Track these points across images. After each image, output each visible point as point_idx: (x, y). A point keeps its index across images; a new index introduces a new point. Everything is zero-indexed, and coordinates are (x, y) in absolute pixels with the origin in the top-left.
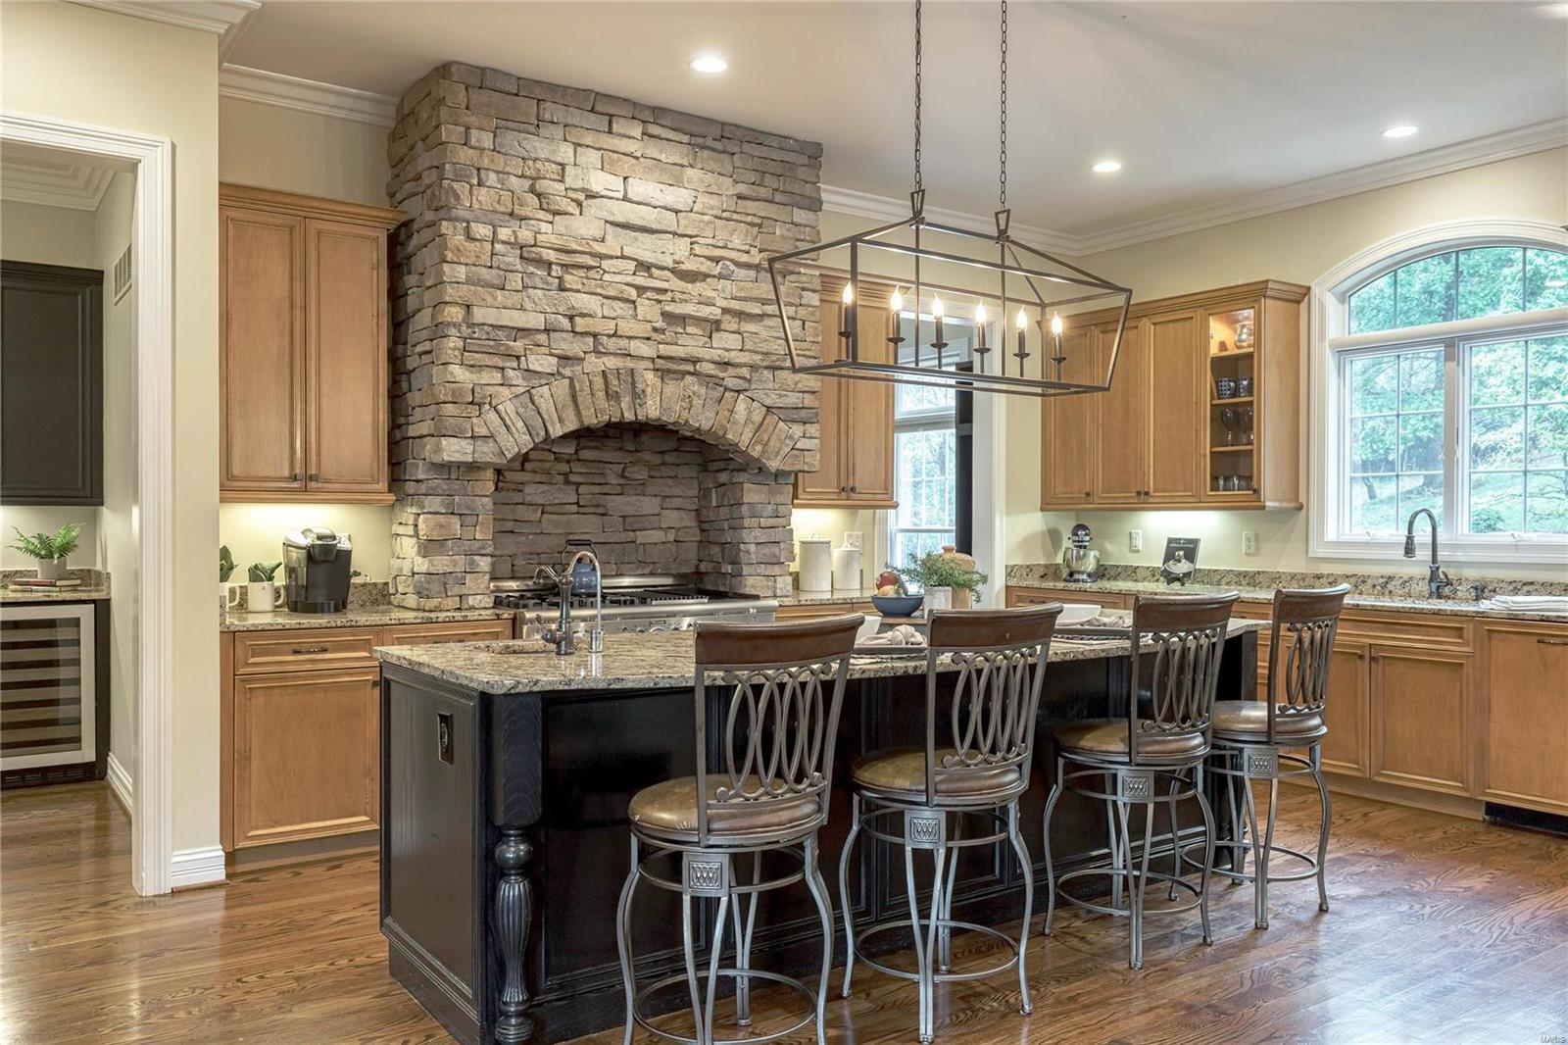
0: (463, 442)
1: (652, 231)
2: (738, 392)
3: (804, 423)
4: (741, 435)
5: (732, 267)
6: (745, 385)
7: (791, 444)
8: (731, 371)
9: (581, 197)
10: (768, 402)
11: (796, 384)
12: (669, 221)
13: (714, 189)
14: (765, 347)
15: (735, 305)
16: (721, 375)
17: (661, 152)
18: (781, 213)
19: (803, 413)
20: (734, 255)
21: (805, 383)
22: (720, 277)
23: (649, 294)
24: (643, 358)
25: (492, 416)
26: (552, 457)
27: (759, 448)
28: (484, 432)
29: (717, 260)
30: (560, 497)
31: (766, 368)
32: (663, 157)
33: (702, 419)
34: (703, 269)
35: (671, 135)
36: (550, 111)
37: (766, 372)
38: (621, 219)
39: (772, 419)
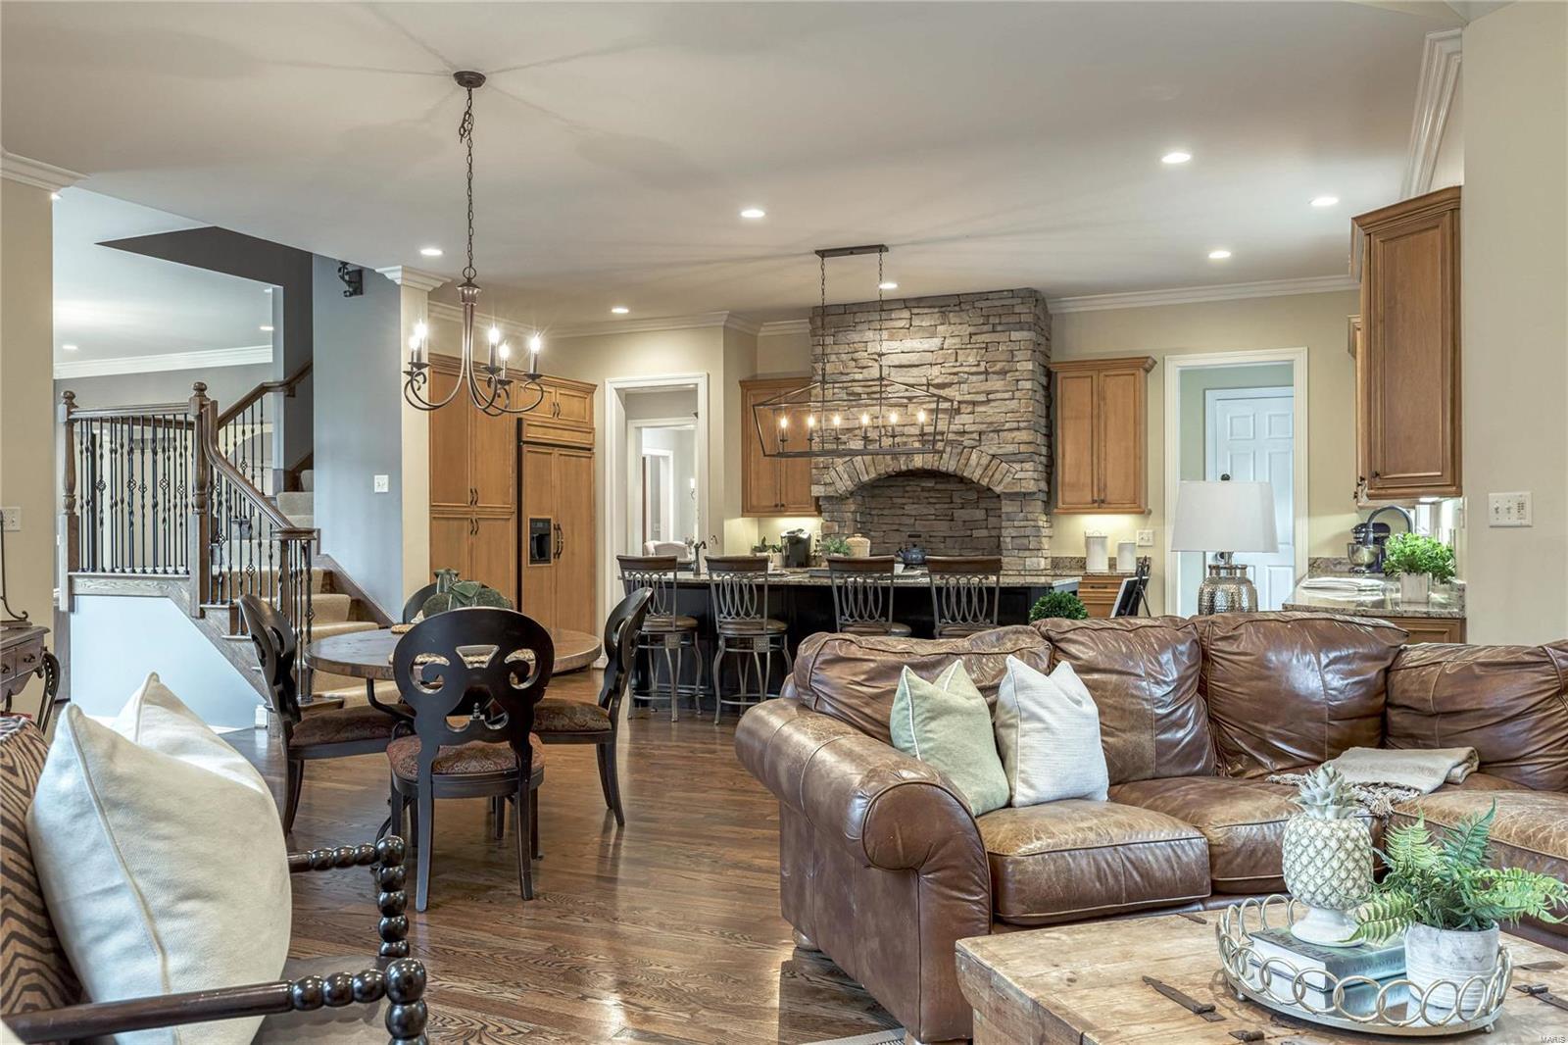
0: (821, 487)
1: (918, 366)
2: (973, 448)
3: (1022, 462)
4: (973, 472)
5: (966, 376)
6: (977, 444)
7: (1011, 476)
8: (967, 436)
9: (876, 357)
10: (991, 452)
11: (1013, 439)
12: (929, 357)
13: (956, 333)
14: (989, 420)
15: (968, 398)
16: (962, 439)
17: (922, 321)
18: (1003, 337)
19: (1019, 457)
20: (967, 369)
21: (1018, 437)
22: (959, 383)
23: (915, 401)
24: (912, 436)
25: (833, 473)
26: (919, 489)
27: (987, 480)
28: (828, 481)
29: (955, 374)
30: (925, 512)
31: (993, 431)
32: (924, 324)
33: (948, 464)
34: (947, 381)
35: (926, 311)
36: (859, 317)
37: (991, 434)
38: (897, 363)
39: (996, 462)
